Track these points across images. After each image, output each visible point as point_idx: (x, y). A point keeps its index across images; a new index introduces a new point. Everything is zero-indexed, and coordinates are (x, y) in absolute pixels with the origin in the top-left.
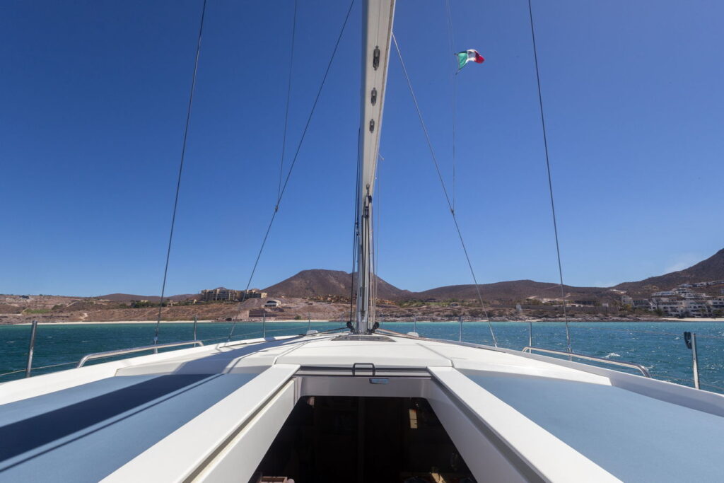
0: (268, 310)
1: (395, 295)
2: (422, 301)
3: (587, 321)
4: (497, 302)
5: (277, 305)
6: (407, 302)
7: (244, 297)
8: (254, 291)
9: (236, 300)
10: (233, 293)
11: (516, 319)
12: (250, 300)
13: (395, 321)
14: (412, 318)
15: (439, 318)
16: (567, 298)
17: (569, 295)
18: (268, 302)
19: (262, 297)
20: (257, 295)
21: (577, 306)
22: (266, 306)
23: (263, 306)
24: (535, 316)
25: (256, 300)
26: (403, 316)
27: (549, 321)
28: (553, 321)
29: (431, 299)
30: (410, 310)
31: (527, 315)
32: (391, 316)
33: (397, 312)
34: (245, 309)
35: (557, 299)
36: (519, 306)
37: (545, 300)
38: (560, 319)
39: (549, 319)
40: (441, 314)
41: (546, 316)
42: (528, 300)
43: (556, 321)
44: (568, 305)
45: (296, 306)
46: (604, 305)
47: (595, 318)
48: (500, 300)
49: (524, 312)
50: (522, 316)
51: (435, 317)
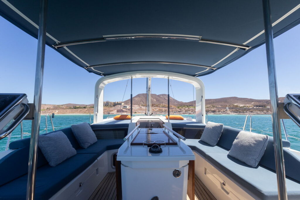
0: (124, 110)
1: (177, 103)
2: (187, 106)
3: (258, 114)
4: (220, 106)
5: (127, 108)
6: (181, 106)
7: (115, 104)
8: (119, 102)
9: (112, 106)
10: (111, 103)
11: (226, 113)
12: (117, 106)
13: (173, 114)
14: (181, 113)
15: (192, 113)
16: (251, 105)
17: (253, 103)
18: (124, 107)
19: (122, 104)
20: (120, 104)
21: (255, 107)
22: (123, 108)
23: (122, 108)
24: (234, 112)
25: (119, 106)
26: (177, 112)
27: (240, 114)
28: (242, 114)
29: (191, 105)
30: (180, 110)
31: (231, 112)
32: (172, 112)
33: (175, 110)
34: (115, 109)
35: (247, 105)
36: (227, 108)
37: (241, 105)
38: (246, 113)
39: (241, 113)
40: (193, 111)
41: (239, 112)
42: (233, 105)
43: (243, 114)
44: (250, 107)
45: (135, 108)
46: (267, 107)
47: (262, 113)
48: (222, 105)
49: (230, 110)
50: (229, 112)
51: (190, 112)
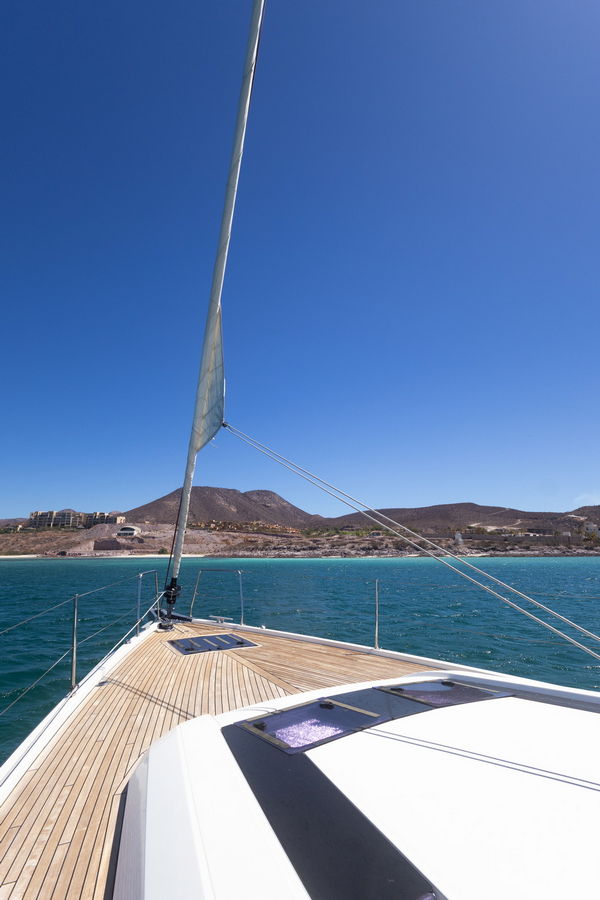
0: (122, 541)
1: (302, 521)
2: (336, 529)
3: (546, 555)
4: (431, 531)
5: (135, 533)
6: (316, 530)
7: (91, 521)
8: (106, 514)
9: (80, 526)
10: (77, 516)
11: (455, 553)
12: (99, 526)
13: (292, 556)
14: (316, 552)
15: (353, 552)
16: (517, 526)
17: (519, 521)
18: (122, 529)
19: (118, 522)
20: (111, 520)
21: (532, 535)
22: (119, 535)
23: (114, 535)
24: (480, 549)
25: (107, 526)
26: (304, 549)
27: (497, 556)
28: (504, 556)
29: (348, 527)
30: (315, 541)
31: (469, 548)
32: (289, 549)
33: (297, 544)
34: (89, 540)
35: (505, 527)
36: (458, 536)
37: (490, 529)
38: (511, 552)
39: (498, 553)
40: (356, 546)
41: (493, 549)
42: (470, 528)
43: (507, 556)
44: (520, 534)
45: (162, 534)
46: (565, 534)
47: (556, 552)
48: (436, 528)
49: (465, 543)
50: (463, 548)
51: (347, 550)
